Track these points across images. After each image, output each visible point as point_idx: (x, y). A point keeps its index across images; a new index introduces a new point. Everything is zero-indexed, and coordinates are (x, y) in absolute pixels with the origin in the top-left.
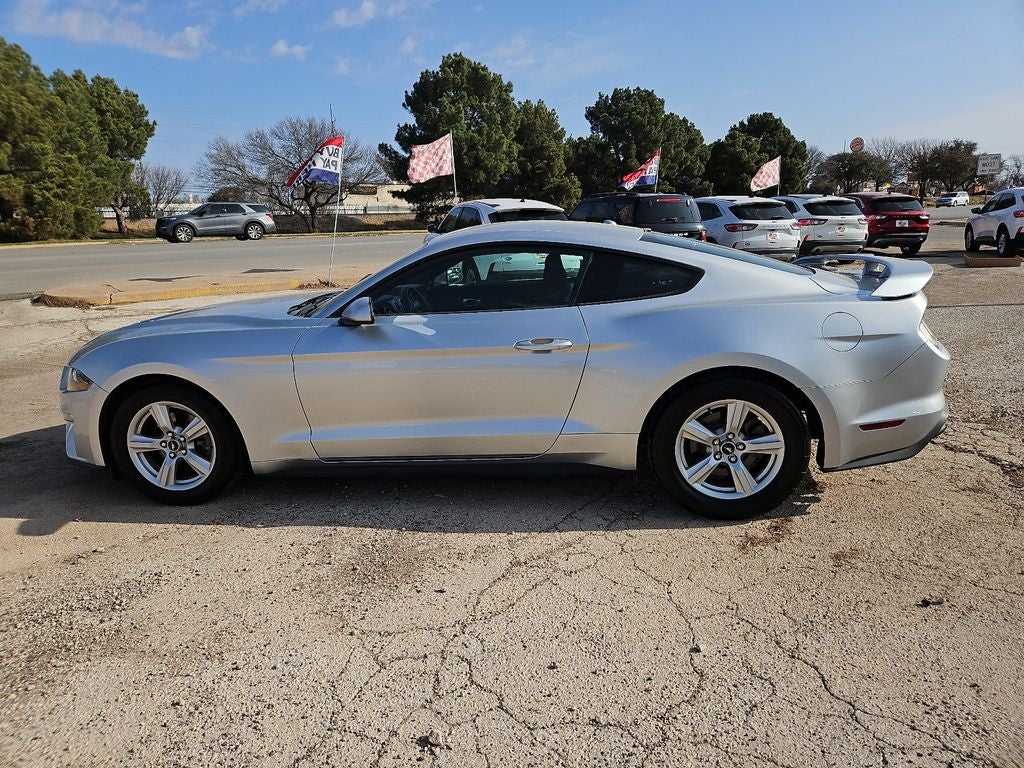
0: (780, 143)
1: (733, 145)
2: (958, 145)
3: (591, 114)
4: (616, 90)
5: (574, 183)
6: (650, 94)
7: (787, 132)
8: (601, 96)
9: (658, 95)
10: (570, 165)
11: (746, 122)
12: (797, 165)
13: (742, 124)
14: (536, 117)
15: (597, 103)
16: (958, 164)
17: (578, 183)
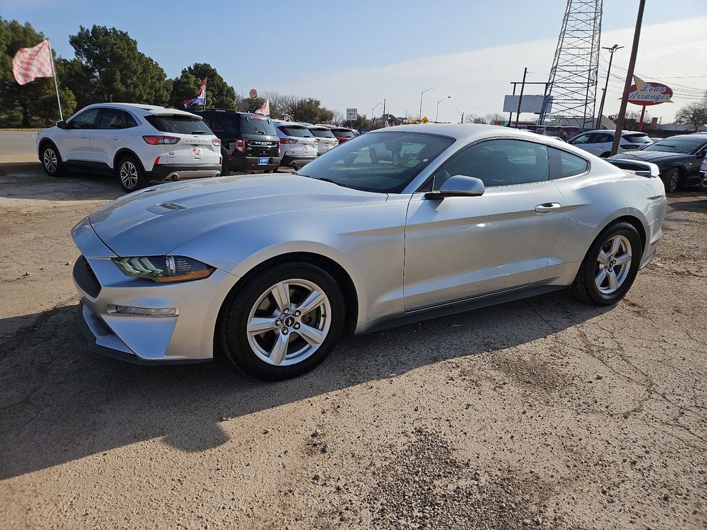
0: (218, 86)
1: (187, 83)
2: (311, 101)
3: (75, 42)
4: (95, 26)
5: (69, 96)
6: (125, 35)
7: (221, 79)
8: (82, 29)
9: (131, 36)
10: (62, 81)
11: (193, 68)
12: (230, 102)
13: (190, 68)
14: (25, 36)
15: (80, 34)
16: (312, 112)
17: (73, 96)
